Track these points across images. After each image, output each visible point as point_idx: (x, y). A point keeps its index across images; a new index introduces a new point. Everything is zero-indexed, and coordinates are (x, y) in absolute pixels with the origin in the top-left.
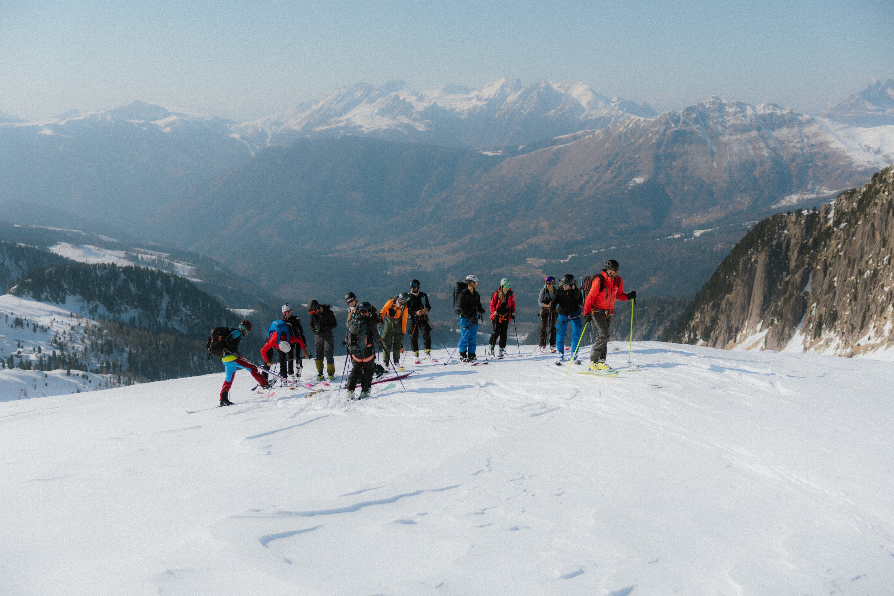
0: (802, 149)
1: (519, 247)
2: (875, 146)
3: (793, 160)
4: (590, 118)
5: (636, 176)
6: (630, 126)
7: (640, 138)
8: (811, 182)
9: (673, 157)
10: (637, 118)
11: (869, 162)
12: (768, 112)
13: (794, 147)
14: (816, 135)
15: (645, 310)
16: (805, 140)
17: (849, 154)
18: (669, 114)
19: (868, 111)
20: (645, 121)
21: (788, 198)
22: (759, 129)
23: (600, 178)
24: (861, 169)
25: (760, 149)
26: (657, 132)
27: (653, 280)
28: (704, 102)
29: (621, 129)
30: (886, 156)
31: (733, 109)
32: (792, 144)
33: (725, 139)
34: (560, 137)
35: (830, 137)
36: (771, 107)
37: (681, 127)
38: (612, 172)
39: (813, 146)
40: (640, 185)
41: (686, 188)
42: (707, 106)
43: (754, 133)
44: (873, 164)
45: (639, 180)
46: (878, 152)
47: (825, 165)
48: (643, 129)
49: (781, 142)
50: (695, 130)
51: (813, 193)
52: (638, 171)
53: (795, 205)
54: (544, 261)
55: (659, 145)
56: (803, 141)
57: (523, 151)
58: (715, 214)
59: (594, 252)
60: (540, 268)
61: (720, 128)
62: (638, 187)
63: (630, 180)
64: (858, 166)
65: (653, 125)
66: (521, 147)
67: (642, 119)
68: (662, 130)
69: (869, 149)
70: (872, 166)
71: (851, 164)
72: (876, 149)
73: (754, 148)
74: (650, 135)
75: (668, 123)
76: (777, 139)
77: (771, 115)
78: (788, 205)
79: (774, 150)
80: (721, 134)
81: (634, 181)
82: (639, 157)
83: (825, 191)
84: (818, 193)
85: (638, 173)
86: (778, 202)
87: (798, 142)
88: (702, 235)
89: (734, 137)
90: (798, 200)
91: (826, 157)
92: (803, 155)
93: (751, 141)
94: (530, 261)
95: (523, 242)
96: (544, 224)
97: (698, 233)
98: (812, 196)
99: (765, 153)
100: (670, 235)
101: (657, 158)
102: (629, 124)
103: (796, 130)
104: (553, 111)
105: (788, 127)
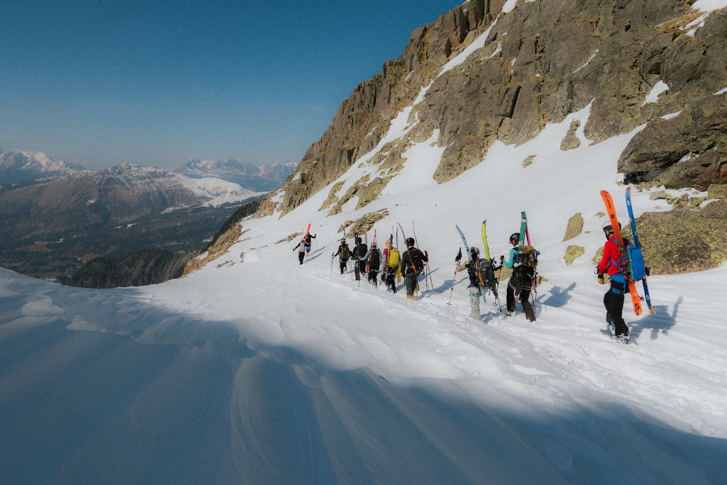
0: (171, 187)
1: (27, 237)
2: (203, 187)
3: (167, 192)
4: (49, 171)
5: (90, 199)
6: (83, 175)
7: (89, 181)
8: (177, 202)
9: (108, 190)
10: (86, 171)
11: (201, 193)
12: (153, 170)
13: (167, 186)
14: (176, 181)
15: (140, 255)
16: (172, 184)
17: (192, 190)
18: (104, 170)
19: (190, 172)
20: (91, 173)
21: (167, 209)
22: (150, 178)
23: (69, 201)
24: (198, 196)
25: (152, 187)
26: (99, 178)
27: (113, 248)
28: (121, 165)
29: (78, 176)
30: (208, 191)
31: (137, 168)
32: (166, 185)
33: (134, 182)
34: (39, 180)
35: (182, 182)
36: (154, 168)
37: (110, 176)
38: (75, 198)
39: (175, 186)
40: (93, 204)
41: (117, 205)
42: (123, 167)
43: (147, 180)
44: (203, 194)
45: (92, 201)
46: (204, 189)
47: (182, 195)
48: (90, 177)
49: (160, 184)
50: (119, 177)
51: (179, 207)
52: (90, 197)
53: (172, 212)
54: (46, 242)
55: (100, 184)
56: (171, 184)
57: (16, 187)
58: (134, 217)
59: (75, 237)
60: (45, 246)
61: (130, 177)
62: (91, 205)
63: (87, 201)
64: (197, 195)
65: (96, 175)
66: (14, 185)
67: (89, 172)
68: (101, 177)
69: (200, 188)
70: (203, 195)
71: (193, 194)
72: (203, 188)
73: (149, 187)
74: (95, 179)
75: (104, 174)
76: (159, 183)
77: (155, 172)
78: (169, 212)
79: (158, 187)
80: (132, 180)
81: (89, 202)
82: (90, 190)
83: (184, 206)
84: (181, 207)
85: (90, 198)
86: (164, 211)
87: (169, 184)
88: (132, 226)
89: (138, 182)
90: (173, 210)
91: (182, 191)
92: (172, 190)
93: (148, 183)
94: (37, 243)
95: (28, 234)
96: (41, 225)
97: (129, 226)
98: (179, 208)
99: (154, 189)
100: (116, 227)
101: (100, 191)
102: (82, 174)
103: (167, 179)
104: (25, 166)
105: (163, 178)
